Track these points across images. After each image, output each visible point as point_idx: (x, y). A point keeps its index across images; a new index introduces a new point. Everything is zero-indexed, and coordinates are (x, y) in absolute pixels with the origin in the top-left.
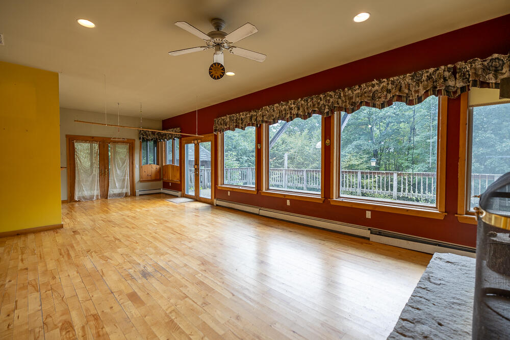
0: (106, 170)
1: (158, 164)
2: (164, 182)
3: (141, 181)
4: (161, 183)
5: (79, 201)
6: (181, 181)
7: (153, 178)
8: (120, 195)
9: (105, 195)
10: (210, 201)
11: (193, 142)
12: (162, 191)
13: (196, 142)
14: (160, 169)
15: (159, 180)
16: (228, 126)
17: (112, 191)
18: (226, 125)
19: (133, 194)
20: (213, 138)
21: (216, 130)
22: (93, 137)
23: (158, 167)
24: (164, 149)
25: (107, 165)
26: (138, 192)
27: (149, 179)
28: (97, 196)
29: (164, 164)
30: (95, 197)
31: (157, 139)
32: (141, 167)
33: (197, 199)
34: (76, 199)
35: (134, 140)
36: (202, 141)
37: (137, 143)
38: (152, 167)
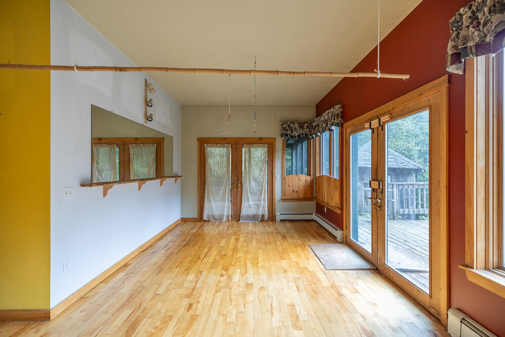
0: (239, 182)
1: (309, 174)
2: (316, 204)
3: (283, 200)
4: (312, 205)
5: (208, 221)
6: (342, 209)
7: (302, 196)
8: (254, 218)
9: (236, 216)
11: (367, 125)
12: (315, 217)
13: (375, 123)
14: (312, 182)
15: (311, 199)
17: (245, 211)
19: (272, 218)
22: (224, 139)
23: (309, 178)
24: (318, 151)
25: (240, 176)
26: (279, 216)
27: (295, 196)
28: (228, 216)
29: (318, 175)
30: (225, 218)
31: (307, 135)
32: (283, 179)
34: (205, 218)
35: (275, 139)
36: (393, 118)
37: (279, 143)
38: (299, 179)
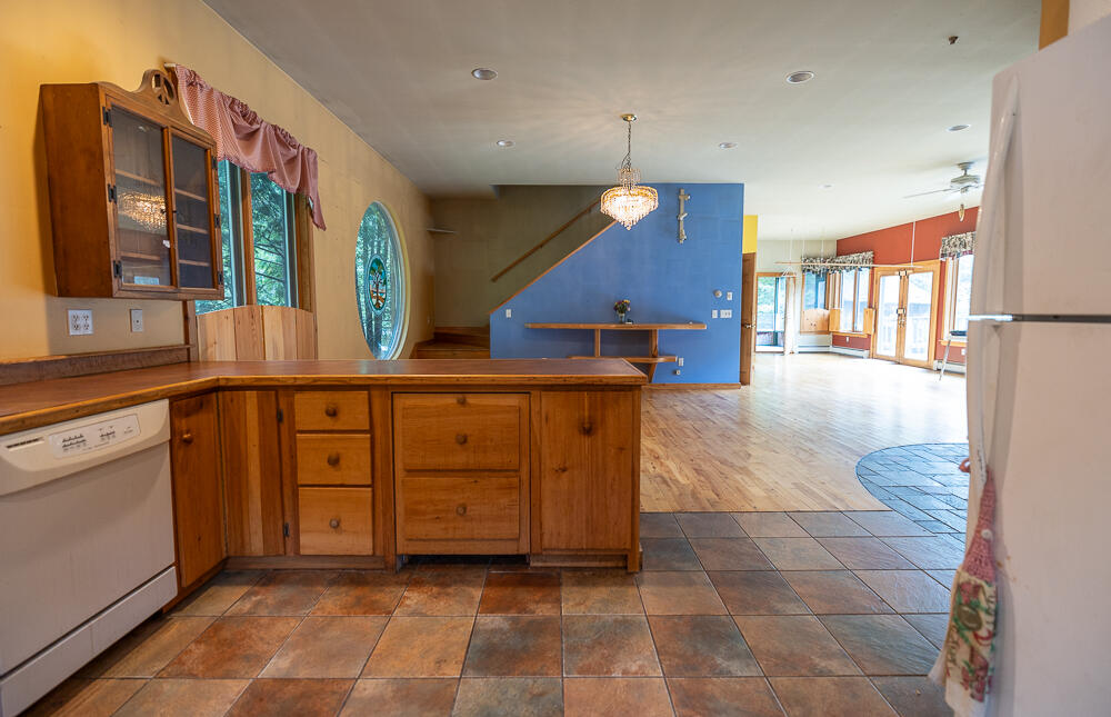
1: (826, 307)
2: (834, 336)
3: (801, 333)
4: (829, 337)
7: (815, 329)
10: (925, 364)
11: (897, 273)
12: (831, 349)
13: (903, 273)
16: (968, 249)
18: (965, 247)
20: (937, 267)
21: (943, 255)
23: (827, 312)
24: (837, 285)
32: (802, 313)
33: (899, 361)
36: (915, 273)
38: (816, 313)
